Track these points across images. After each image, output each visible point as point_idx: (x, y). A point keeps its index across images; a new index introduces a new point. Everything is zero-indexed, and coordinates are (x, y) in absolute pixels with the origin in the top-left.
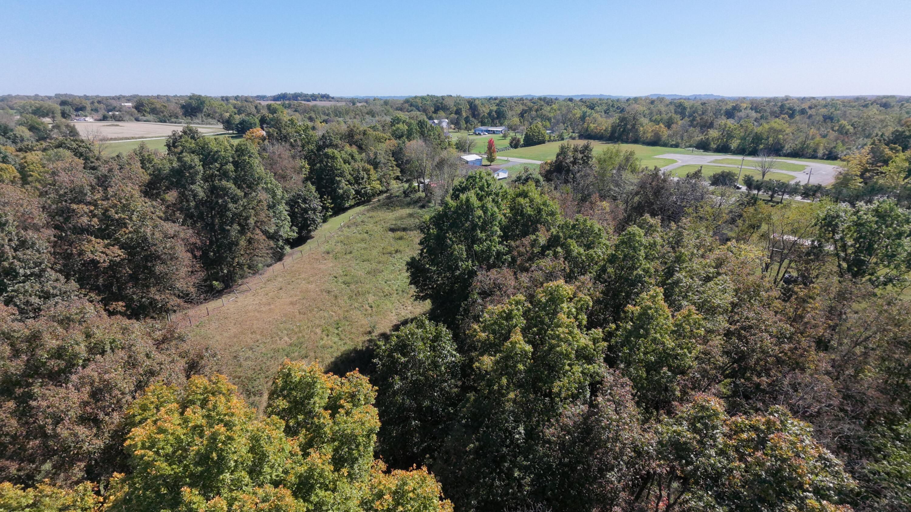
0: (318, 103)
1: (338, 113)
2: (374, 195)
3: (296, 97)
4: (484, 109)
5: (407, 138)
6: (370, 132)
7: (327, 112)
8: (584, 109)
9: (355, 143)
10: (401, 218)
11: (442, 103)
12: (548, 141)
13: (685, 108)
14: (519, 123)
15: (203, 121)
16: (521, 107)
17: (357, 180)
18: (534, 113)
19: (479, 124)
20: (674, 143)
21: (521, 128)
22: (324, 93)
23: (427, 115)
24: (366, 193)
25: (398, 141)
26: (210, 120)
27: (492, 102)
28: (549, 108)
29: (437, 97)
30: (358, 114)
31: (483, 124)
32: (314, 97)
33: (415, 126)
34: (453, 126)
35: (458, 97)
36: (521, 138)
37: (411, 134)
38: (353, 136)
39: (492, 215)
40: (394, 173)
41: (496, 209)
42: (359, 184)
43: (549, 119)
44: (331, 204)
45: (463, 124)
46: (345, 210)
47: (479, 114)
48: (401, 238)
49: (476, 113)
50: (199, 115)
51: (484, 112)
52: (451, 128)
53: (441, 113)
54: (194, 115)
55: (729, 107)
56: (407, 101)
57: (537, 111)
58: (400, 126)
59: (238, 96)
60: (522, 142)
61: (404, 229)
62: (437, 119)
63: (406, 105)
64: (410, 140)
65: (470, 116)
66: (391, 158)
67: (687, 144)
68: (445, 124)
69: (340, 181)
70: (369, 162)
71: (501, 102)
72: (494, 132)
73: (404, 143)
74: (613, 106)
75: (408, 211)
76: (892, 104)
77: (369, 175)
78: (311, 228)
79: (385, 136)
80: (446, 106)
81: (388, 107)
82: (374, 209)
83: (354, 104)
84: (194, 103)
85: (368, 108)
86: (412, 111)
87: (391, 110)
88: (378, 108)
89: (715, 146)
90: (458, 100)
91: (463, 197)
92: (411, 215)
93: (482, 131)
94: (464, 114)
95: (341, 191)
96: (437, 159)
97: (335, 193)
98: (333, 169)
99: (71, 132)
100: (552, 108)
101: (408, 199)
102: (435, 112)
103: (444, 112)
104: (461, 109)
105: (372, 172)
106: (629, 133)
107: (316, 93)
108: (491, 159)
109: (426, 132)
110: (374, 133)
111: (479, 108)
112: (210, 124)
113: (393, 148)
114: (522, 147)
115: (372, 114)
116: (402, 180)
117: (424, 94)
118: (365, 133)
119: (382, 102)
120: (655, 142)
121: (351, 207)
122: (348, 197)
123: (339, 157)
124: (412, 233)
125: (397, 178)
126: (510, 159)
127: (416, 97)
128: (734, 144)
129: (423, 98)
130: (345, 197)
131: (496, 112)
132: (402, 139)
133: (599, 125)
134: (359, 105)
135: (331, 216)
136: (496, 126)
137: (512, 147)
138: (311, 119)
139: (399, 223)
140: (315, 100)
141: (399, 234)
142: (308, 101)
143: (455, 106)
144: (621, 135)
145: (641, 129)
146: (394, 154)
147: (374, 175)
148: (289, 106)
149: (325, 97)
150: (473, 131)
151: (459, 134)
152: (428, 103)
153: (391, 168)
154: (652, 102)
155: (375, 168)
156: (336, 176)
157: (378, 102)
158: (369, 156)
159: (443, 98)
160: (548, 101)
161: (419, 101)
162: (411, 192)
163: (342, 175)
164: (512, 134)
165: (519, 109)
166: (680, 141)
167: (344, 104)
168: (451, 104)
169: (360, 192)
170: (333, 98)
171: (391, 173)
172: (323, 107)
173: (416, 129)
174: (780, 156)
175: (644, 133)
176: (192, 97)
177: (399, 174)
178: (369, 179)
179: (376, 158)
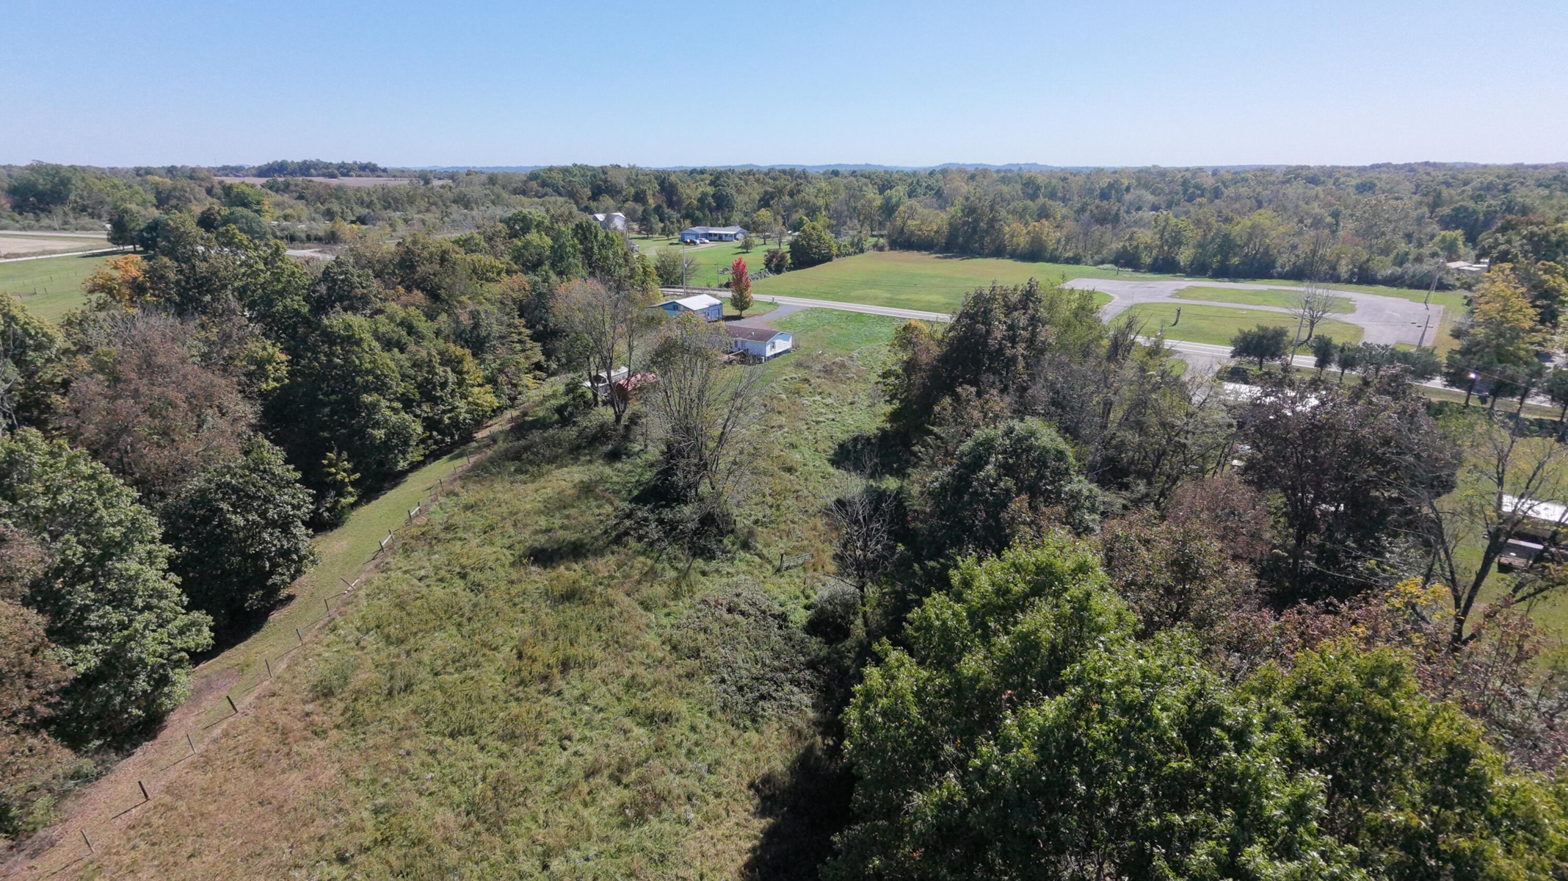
0: (351, 182)
1: (390, 201)
3: (305, 168)
4: (689, 192)
5: (554, 268)
6: (459, 255)
7: (366, 199)
9: (421, 285)
10: (561, 504)
11: (605, 181)
12: (837, 256)
15: (66, 223)
16: (759, 188)
17: (427, 392)
19: (687, 222)
20: (1070, 254)
22: (365, 161)
23: (577, 203)
24: (455, 422)
25: (532, 277)
26: (86, 220)
27: (698, 177)
30: (435, 204)
31: (696, 222)
32: (345, 170)
33: (570, 240)
34: (636, 226)
35: (632, 168)
36: (783, 249)
37: (562, 259)
38: (412, 267)
40: (527, 358)
42: (434, 401)
44: (352, 470)
45: (655, 222)
46: (396, 478)
47: (680, 202)
48: (570, 595)
49: (675, 198)
50: (59, 210)
51: (689, 197)
52: (633, 230)
53: (607, 200)
54: (43, 210)
55: (1104, 183)
56: (534, 176)
57: (791, 195)
58: (534, 237)
59: (173, 167)
60: (789, 259)
62: (600, 211)
63: (534, 184)
64: (561, 275)
65: (665, 205)
66: (517, 321)
67: (1097, 257)
68: (619, 220)
69: (375, 404)
70: (460, 337)
71: (718, 177)
72: (720, 238)
73: (547, 281)
75: (575, 475)
77: (460, 373)
78: (276, 579)
79: (497, 263)
80: (614, 185)
81: (497, 189)
82: (478, 473)
83: (427, 182)
84: (42, 183)
85: (456, 191)
86: (546, 194)
87: (505, 195)
88: (476, 191)
89: (1149, 261)
90: (635, 176)
92: (587, 490)
93: (697, 236)
94: (651, 202)
95: (380, 432)
97: (362, 438)
98: (350, 372)
100: (819, 190)
101: (571, 433)
102: (595, 196)
103: (612, 197)
104: (644, 192)
105: (470, 363)
106: (983, 240)
107: (349, 161)
108: (741, 303)
109: (596, 250)
110: (468, 258)
111: (680, 189)
112: (84, 229)
113: (519, 296)
114: (789, 269)
115: (464, 201)
116: (548, 372)
117: (568, 163)
118: (443, 259)
119: (484, 178)
120: (1036, 253)
121: (415, 467)
122: (404, 444)
123: (367, 336)
124: (601, 562)
125: (537, 368)
126: (778, 299)
127: (551, 169)
129: (565, 171)
131: (713, 196)
132: (541, 272)
133: (922, 221)
134: (436, 183)
135: (353, 506)
136: (720, 225)
137: (770, 270)
138: (330, 215)
139: (557, 523)
140: (346, 175)
141: (564, 573)
142: (333, 176)
143: (630, 184)
144: (968, 240)
145: (1007, 229)
146: (523, 310)
147: (475, 371)
148: (286, 188)
149: (369, 169)
150: (678, 236)
151: (654, 244)
152: (576, 179)
153: (518, 347)
155: (477, 352)
156: (362, 390)
157: (475, 179)
158: (457, 322)
159: (604, 170)
161: (558, 178)
162: (577, 408)
163: (381, 387)
164: (762, 242)
165: (756, 192)
166: (1081, 251)
167: (405, 182)
168: (622, 182)
169: (441, 421)
170: (385, 170)
171: (520, 358)
172: (358, 189)
173: (573, 246)
174: (1271, 277)
175: (1012, 236)
176: (37, 169)
177: (539, 357)
178: (460, 383)
179: (476, 326)
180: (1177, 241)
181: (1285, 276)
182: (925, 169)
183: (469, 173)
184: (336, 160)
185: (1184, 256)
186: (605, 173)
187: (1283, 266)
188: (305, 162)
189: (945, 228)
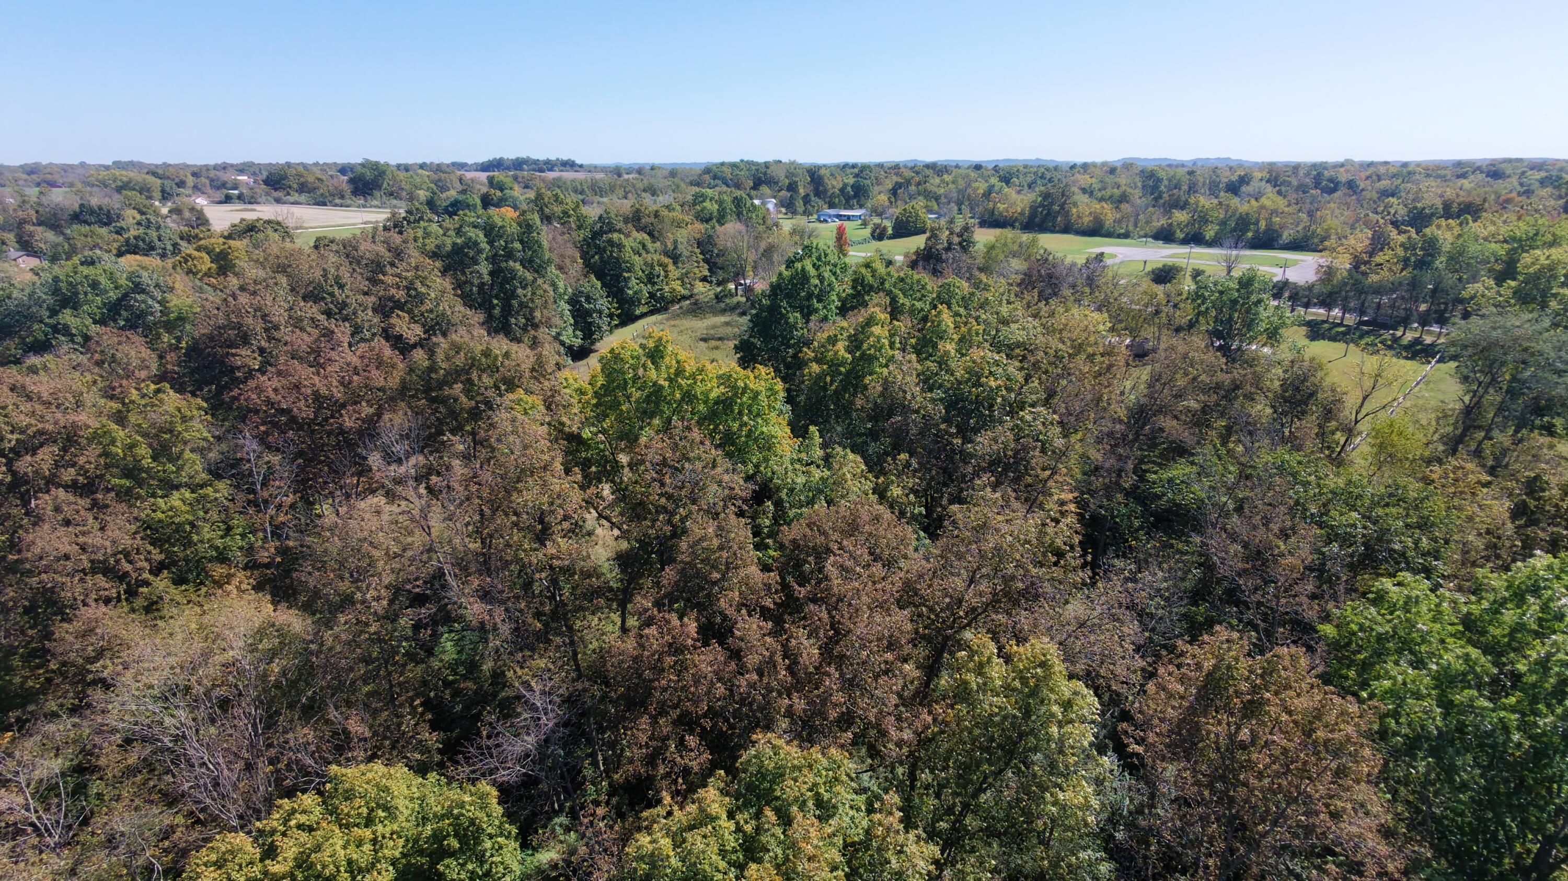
0: (561, 174)
1: (597, 190)
2: (672, 302)
3: (519, 164)
4: (835, 183)
5: (718, 221)
6: (665, 213)
7: (578, 188)
8: (994, 180)
9: (645, 228)
10: (714, 327)
11: (765, 174)
13: (1159, 180)
14: (887, 203)
15: (383, 203)
16: (895, 179)
17: (650, 279)
18: (913, 188)
19: (826, 206)
20: (1122, 231)
21: (891, 211)
22: (565, 158)
24: (662, 297)
25: (705, 226)
26: (394, 202)
27: (849, 171)
28: (938, 180)
29: (757, 164)
31: (831, 206)
32: (550, 165)
33: (729, 206)
34: (784, 210)
35: (792, 163)
36: (889, 225)
37: (723, 216)
39: (829, 285)
40: (700, 272)
41: (833, 279)
42: (654, 284)
43: (937, 198)
44: (617, 309)
45: (800, 207)
46: (635, 319)
47: (825, 191)
48: (717, 348)
49: (821, 188)
50: (377, 193)
51: (834, 187)
52: (781, 212)
53: (765, 189)
54: (369, 194)
56: (707, 170)
57: (918, 184)
58: (707, 204)
60: (890, 231)
61: (720, 339)
62: (757, 198)
63: (707, 177)
64: (722, 224)
65: (812, 194)
66: (696, 250)
67: (1142, 233)
68: (771, 204)
69: (629, 278)
70: (666, 254)
71: (861, 171)
72: (849, 218)
73: (713, 228)
74: (1042, 177)
75: (723, 319)
76: (1508, 172)
77: (666, 272)
78: (595, 336)
79: (685, 218)
80: (773, 178)
81: (677, 180)
82: (676, 316)
83: (619, 175)
84: (369, 175)
85: (645, 181)
86: (716, 186)
87: (683, 185)
88: (660, 182)
89: (1182, 236)
90: (792, 169)
91: (798, 265)
92: (727, 324)
93: (830, 216)
94: (802, 191)
95: (630, 292)
96: (763, 245)
97: (622, 294)
98: (619, 261)
99: (198, 219)
100: (943, 181)
101: (722, 305)
102: (755, 187)
103: (770, 187)
104: (796, 183)
105: (671, 267)
106: (1056, 217)
107: (553, 158)
110: (670, 214)
111: (826, 180)
113: (698, 236)
114: (890, 238)
115: (652, 190)
116: (711, 282)
117: (735, 159)
118: (656, 214)
119: (666, 173)
120: (1096, 230)
121: (643, 315)
122: (639, 302)
123: (626, 245)
124: (730, 342)
125: (704, 279)
127: (723, 164)
128: (1209, 233)
129: (734, 165)
130: (633, 301)
131: (852, 187)
132: (711, 223)
133: (1011, 205)
134: (628, 176)
135: (617, 326)
136: (852, 208)
137: (874, 238)
139: (712, 332)
140: (551, 170)
141: (713, 343)
142: (542, 171)
143: (787, 177)
144: (1043, 221)
145: (1075, 210)
146: (699, 244)
147: (674, 272)
149: (569, 165)
150: (815, 216)
151: (794, 221)
152: (743, 173)
153: (696, 264)
154: (1113, 171)
155: (675, 263)
156: (624, 270)
157: (659, 174)
158: (666, 246)
159: (767, 165)
160: (938, 169)
161: (727, 171)
162: (726, 296)
163: (630, 270)
164: (877, 220)
165: (891, 182)
166: (1131, 228)
167: (602, 175)
168: (781, 175)
169: (656, 294)
170: (581, 166)
171: (697, 272)
172: (573, 181)
173: (731, 209)
175: (1079, 217)
176: (366, 164)
177: (707, 273)
178: (666, 277)
179: (675, 248)
180: (1204, 219)
182: (1068, 163)
183: (652, 168)
184: (542, 157)
186: (767, 167)
188: (517, 159)
189: (1027, 210)
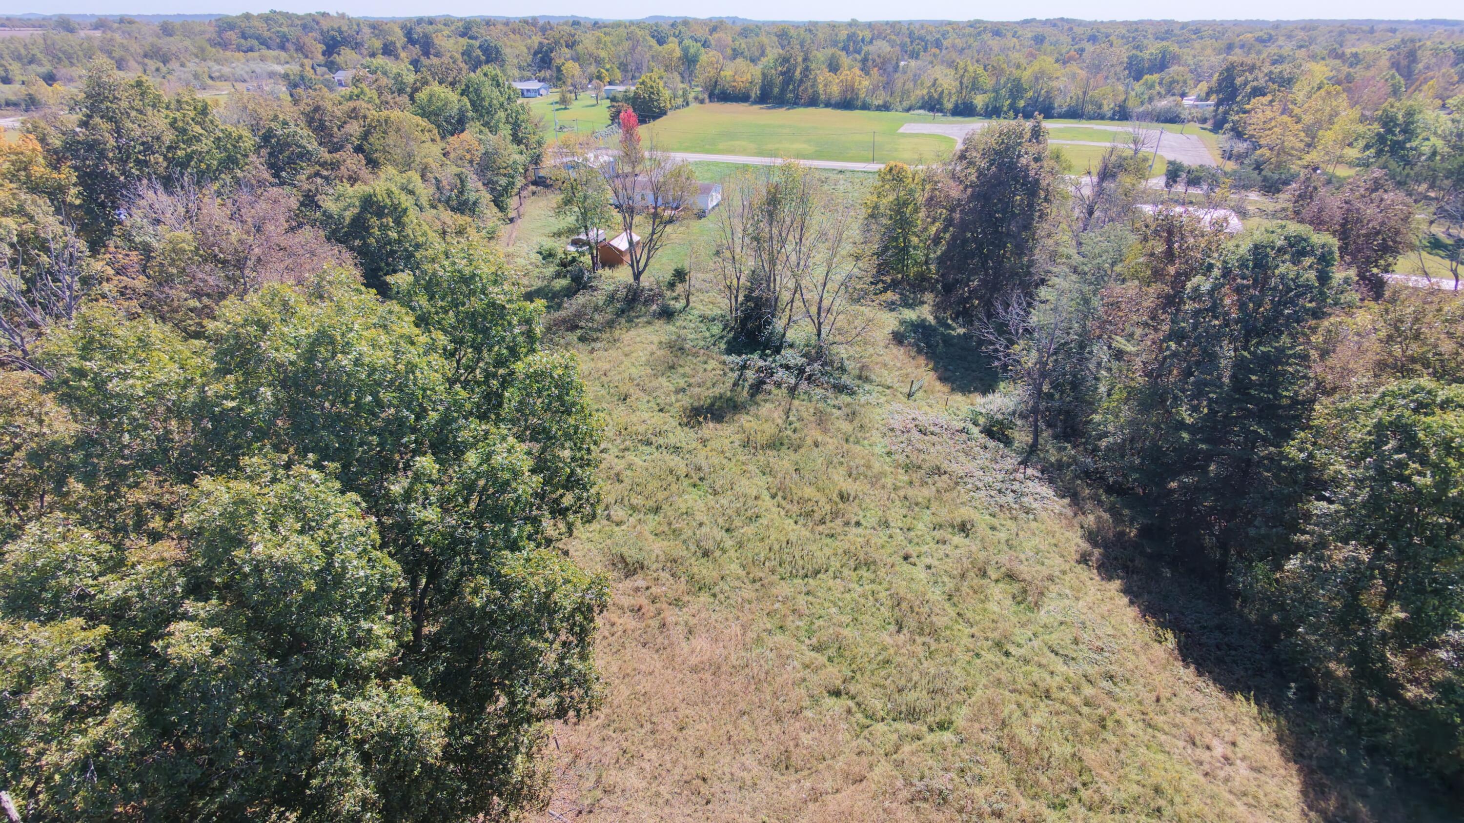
12: (670, 109)
106: (797, 88)
120: (848, 102)
175: (825, 87)
180: (975, 86)
181: (1061, 116)
185: (979, 101)
187: (1060, 106)
189: (759, 79)
